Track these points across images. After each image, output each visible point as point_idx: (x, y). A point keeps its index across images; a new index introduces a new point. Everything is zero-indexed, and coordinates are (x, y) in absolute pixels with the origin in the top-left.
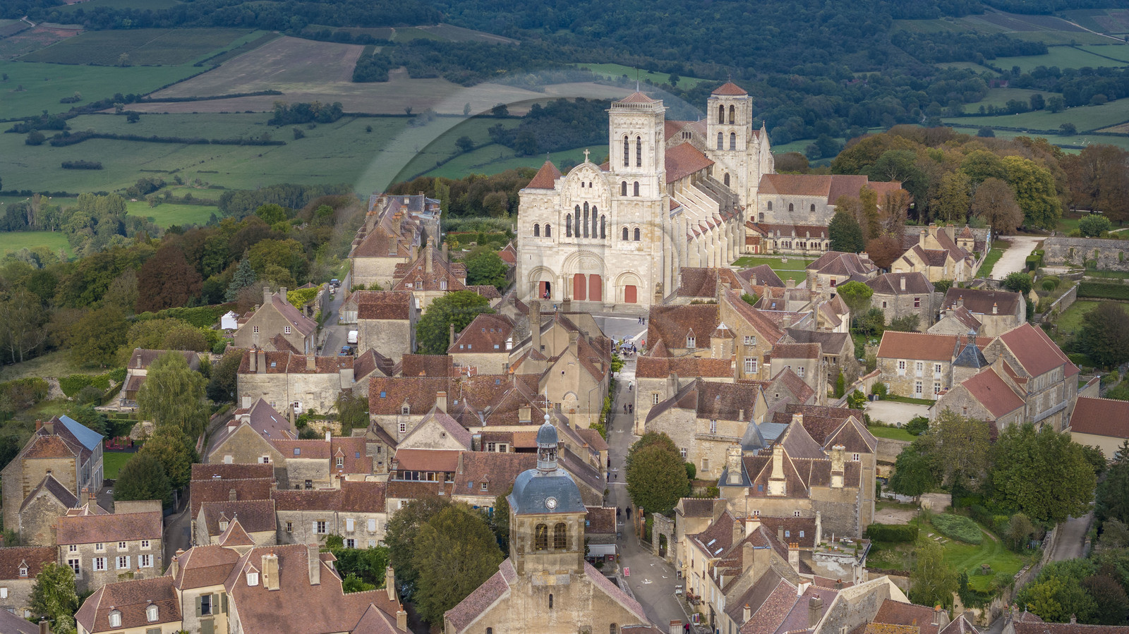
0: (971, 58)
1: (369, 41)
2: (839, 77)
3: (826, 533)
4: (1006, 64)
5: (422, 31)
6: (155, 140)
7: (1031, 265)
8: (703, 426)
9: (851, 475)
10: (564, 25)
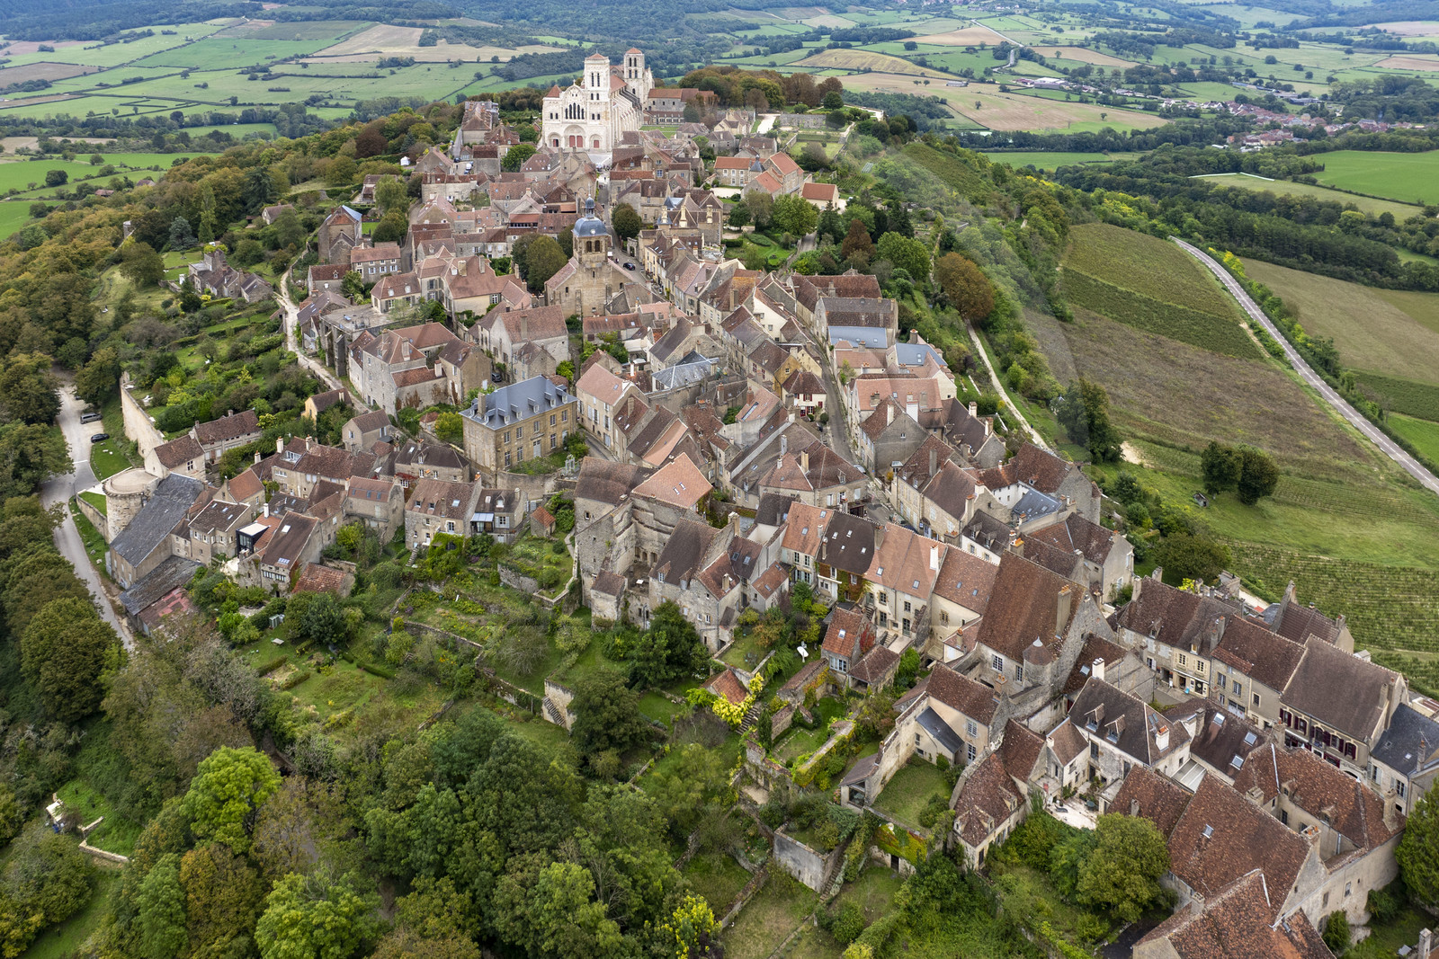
0: (724, 31)
1: (426, 26)
2: (661, 41)
3: (707, 243)
4: (741, 34)
5: (453, 21)
6: (317, 76)
7: (775, 127)
8: (644, 200)
9: (715, 217)
10: (523, 17)
